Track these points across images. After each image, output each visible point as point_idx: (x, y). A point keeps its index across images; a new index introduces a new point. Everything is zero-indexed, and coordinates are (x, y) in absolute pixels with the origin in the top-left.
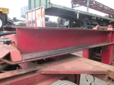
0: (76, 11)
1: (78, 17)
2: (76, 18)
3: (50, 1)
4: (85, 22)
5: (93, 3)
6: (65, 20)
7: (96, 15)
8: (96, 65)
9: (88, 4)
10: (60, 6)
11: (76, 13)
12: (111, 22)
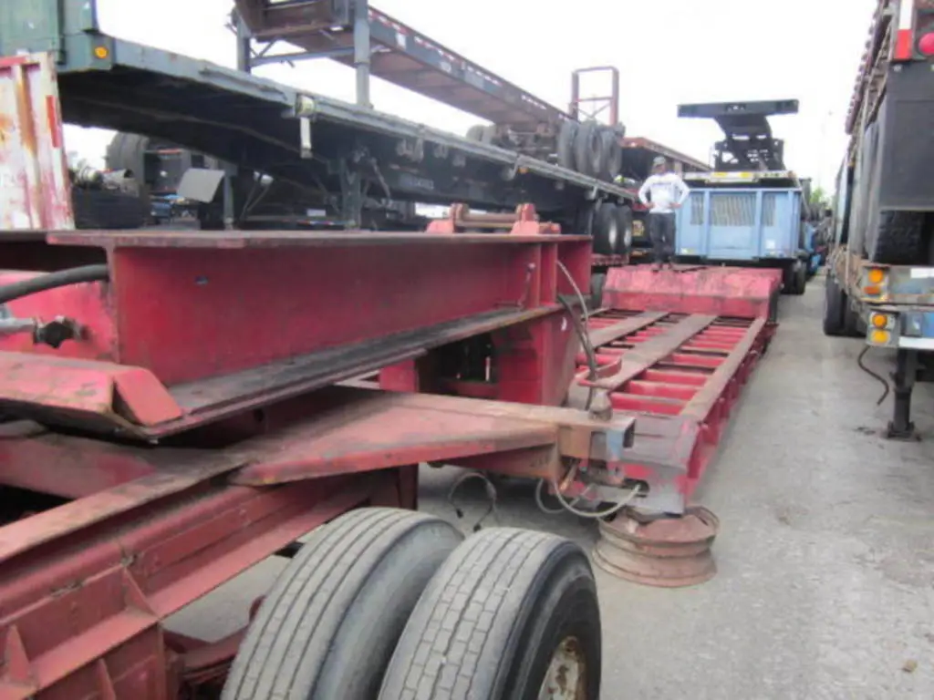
0: (291, 102)
1: (306, 142)
2: (295, 149)
3: (95, 21)
4: (352, 179)
5: (395, 41)
6: (183, 153)
7: (422, 126)
8: (500, 413)
9: (362, 49)
10: (173, 56)
11: (293, 113)
12: (512, 174)
